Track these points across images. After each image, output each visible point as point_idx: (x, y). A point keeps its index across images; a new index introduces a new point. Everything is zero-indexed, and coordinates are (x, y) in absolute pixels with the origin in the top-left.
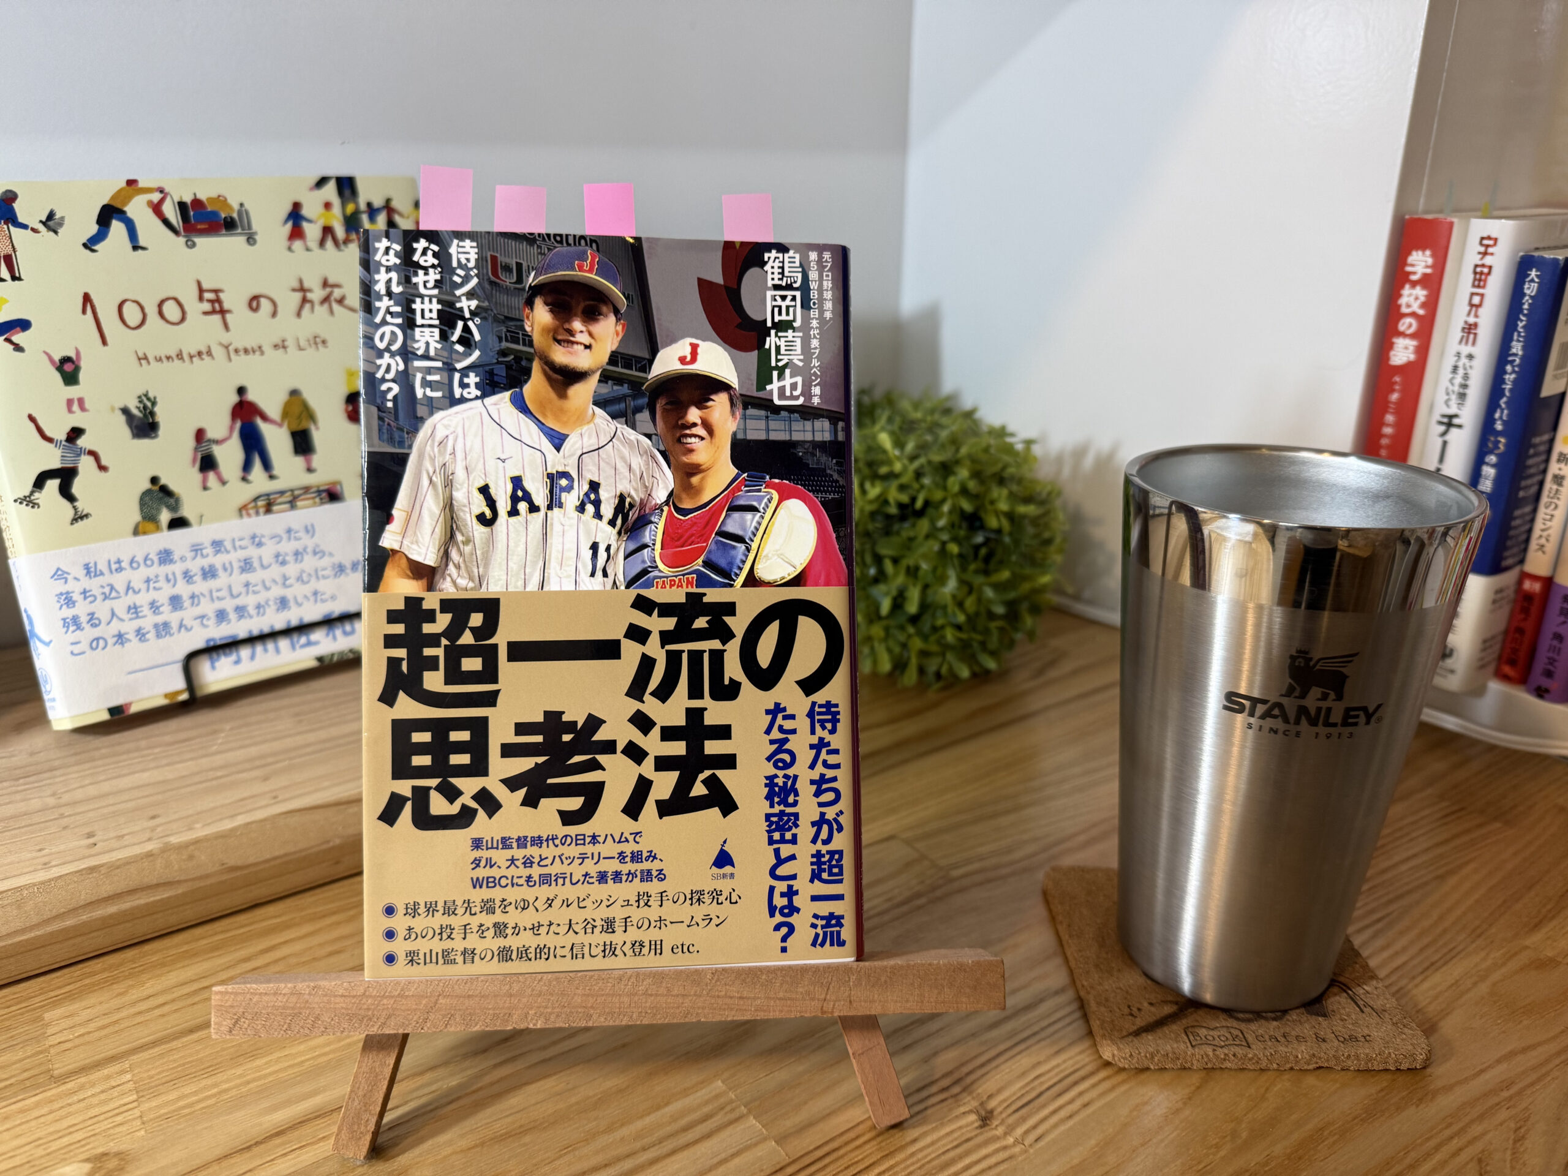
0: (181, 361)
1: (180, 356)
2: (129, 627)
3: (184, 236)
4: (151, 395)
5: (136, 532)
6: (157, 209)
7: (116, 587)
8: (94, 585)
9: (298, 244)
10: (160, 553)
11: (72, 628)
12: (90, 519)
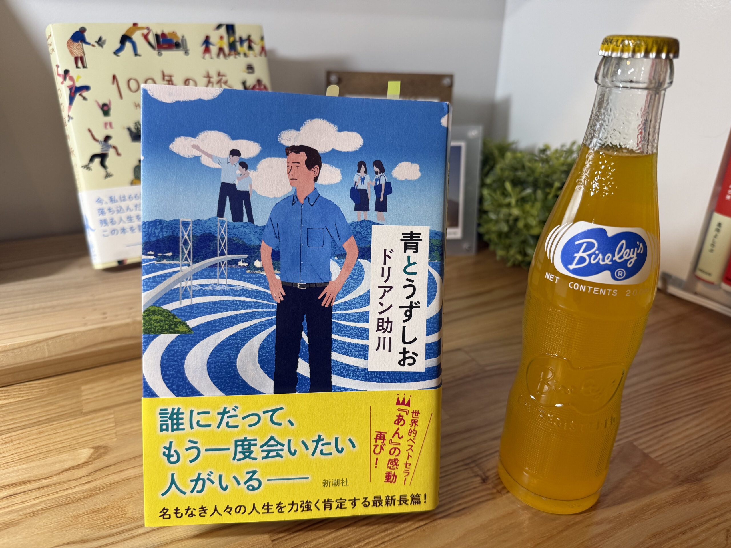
2: (127, 226)
3: (158, 51)
5: (132, 183)
6: (146, 37)
7: (123, 207)
9: (207, 56)
11: (104, 224)
12: (113, 177)
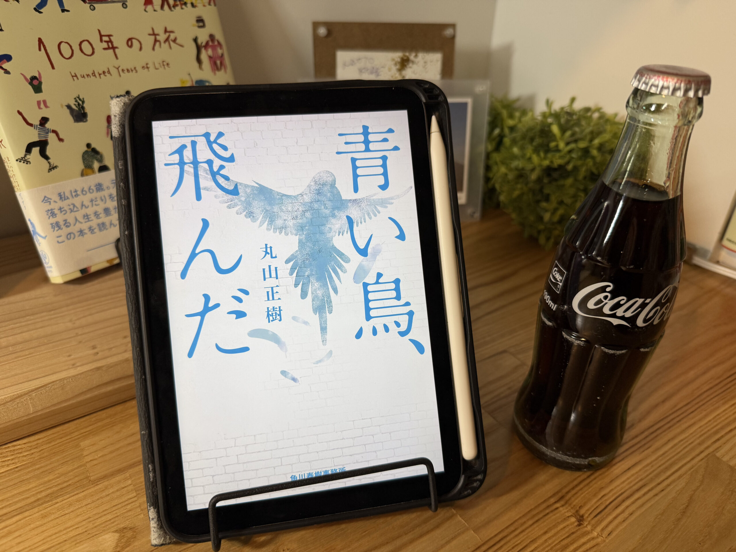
0: (94, 77)
1: (94, 74)
2: (85, 226)
3: (89, 3)
4: (81, 97)
5: (82, 175)
7: (77, 205)
8: (64, 204)
9: (149, 8)
10: (96, 185)
11: (56, 229)
12: (58, 169)
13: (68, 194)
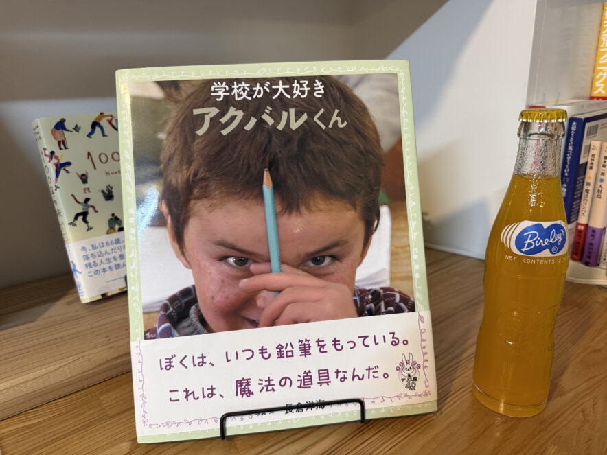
4: (111, 186)
5: (108, 233)
7: (102, 252)
10: (116, 240)
11: (89, 267)
12: (93, 229)
13: (97, 245)
